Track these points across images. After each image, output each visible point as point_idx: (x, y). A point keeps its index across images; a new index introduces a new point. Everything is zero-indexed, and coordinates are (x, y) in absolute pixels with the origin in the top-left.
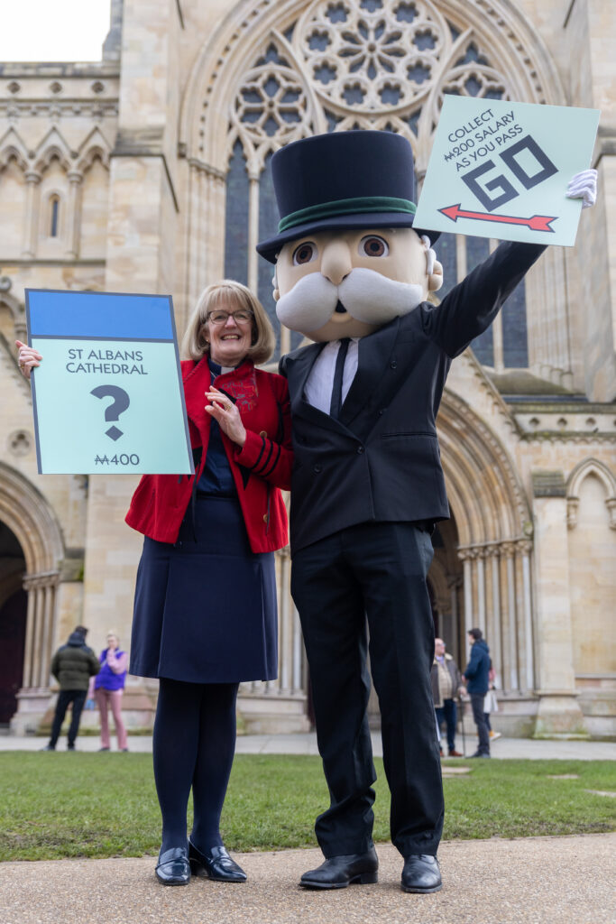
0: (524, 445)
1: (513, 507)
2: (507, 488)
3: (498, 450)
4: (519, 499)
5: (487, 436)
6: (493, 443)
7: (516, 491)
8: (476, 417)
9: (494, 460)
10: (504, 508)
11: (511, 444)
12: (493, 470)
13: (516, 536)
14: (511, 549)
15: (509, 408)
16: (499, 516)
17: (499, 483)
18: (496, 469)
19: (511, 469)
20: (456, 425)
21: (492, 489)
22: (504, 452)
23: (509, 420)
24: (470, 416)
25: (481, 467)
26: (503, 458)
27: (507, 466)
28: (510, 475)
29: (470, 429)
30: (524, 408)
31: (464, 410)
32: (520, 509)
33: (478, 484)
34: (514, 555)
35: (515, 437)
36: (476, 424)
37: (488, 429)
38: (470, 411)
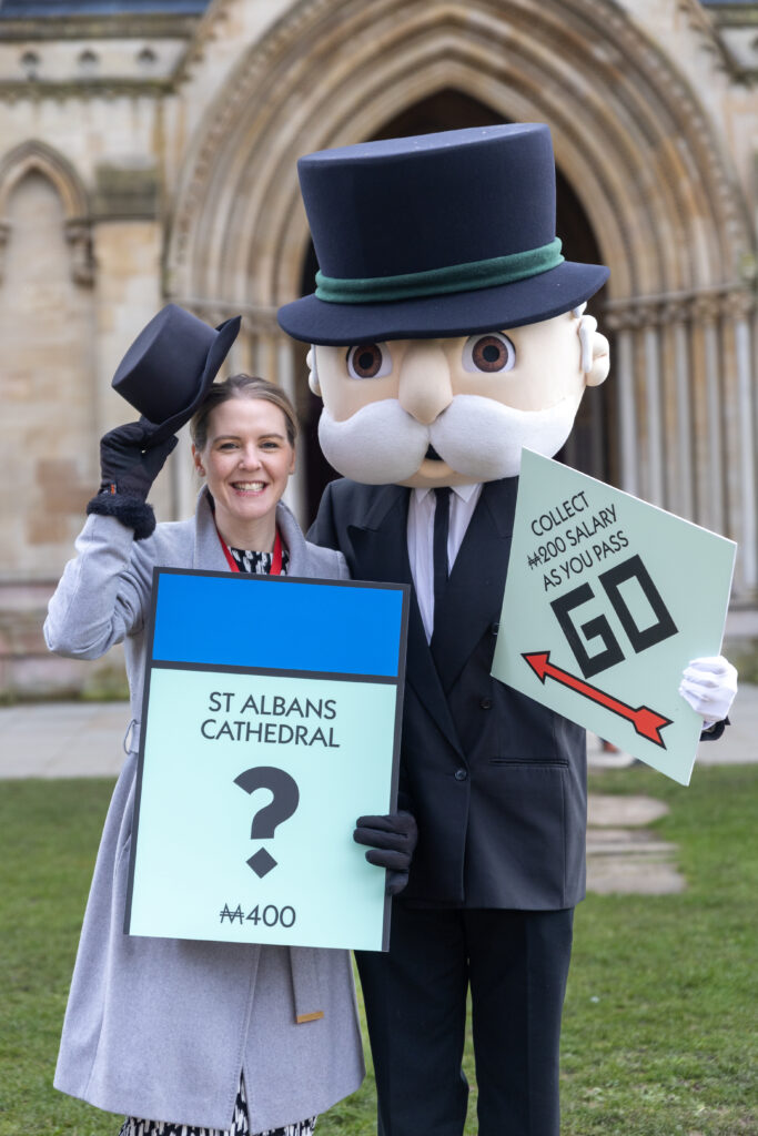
0: (740, 94)
1: (717, 222)
2: (706, 186)
3: (687, 107)
4: (728, 208)
5: (664, 77)
6: (677, 91)
7: (723, 191)
8: (642, 38)
9: (680, 126)
10: (700, 227)
11: (714, 94)
12: (677, 148)
13: (724, 280)
14: (713, 309)
15: (708, 17)
16: (687, 241)
17: (687, 173)
18: (682, 145)
19: (714, 146)
20: (601, 53)
21: (673, 184)
22: (699, 110)
23: (709, 41)
24: (629, 37)
25: (652, 141)
26: (696, 123)
27: (704, 139)
28: (712, 157)
29: (630, 63)
30: (739, 16)
31: (617, 23)
32: (732, 227)
33: (648, 176)
34: (720, 322)
35: (722, 79)
36: (643, 52)
37: (666, 63)
38: (629, 26)
